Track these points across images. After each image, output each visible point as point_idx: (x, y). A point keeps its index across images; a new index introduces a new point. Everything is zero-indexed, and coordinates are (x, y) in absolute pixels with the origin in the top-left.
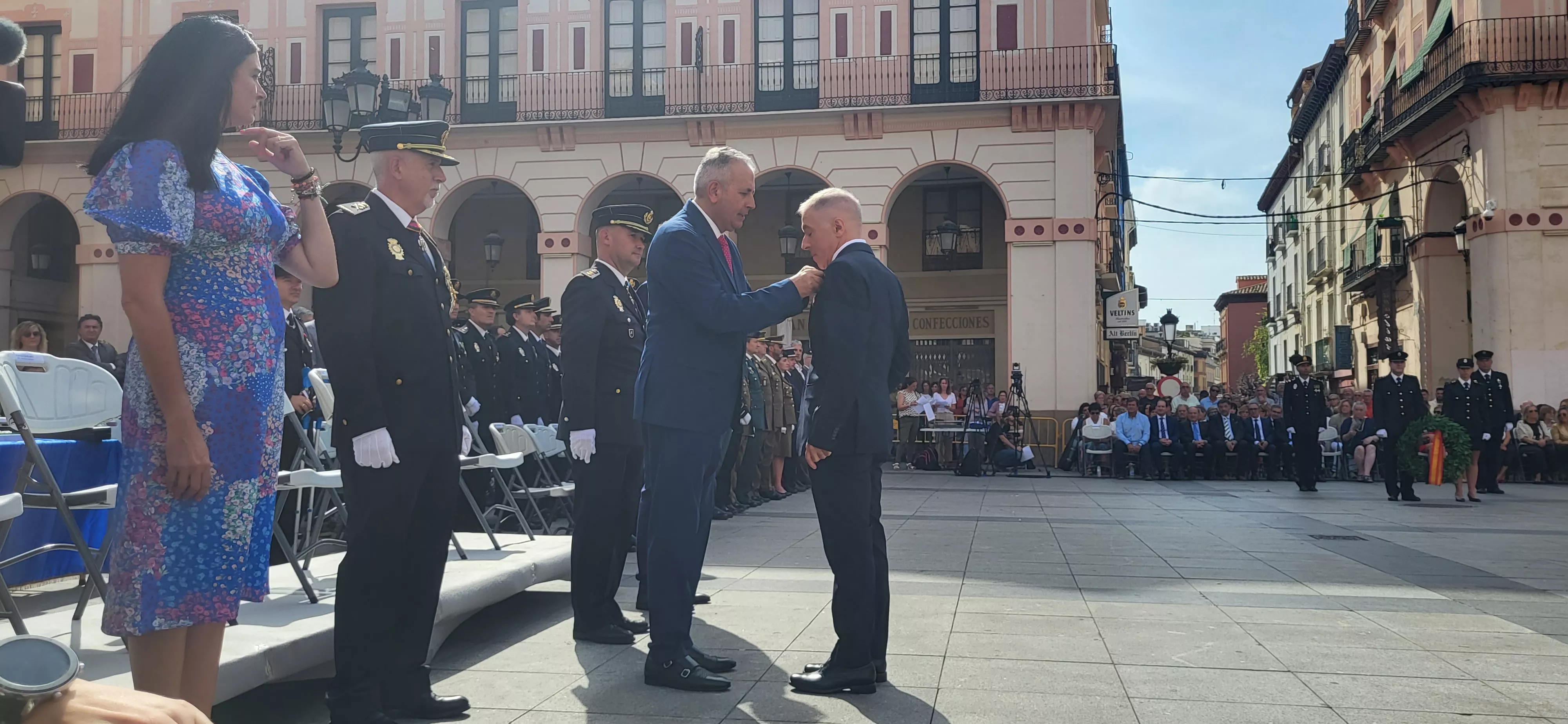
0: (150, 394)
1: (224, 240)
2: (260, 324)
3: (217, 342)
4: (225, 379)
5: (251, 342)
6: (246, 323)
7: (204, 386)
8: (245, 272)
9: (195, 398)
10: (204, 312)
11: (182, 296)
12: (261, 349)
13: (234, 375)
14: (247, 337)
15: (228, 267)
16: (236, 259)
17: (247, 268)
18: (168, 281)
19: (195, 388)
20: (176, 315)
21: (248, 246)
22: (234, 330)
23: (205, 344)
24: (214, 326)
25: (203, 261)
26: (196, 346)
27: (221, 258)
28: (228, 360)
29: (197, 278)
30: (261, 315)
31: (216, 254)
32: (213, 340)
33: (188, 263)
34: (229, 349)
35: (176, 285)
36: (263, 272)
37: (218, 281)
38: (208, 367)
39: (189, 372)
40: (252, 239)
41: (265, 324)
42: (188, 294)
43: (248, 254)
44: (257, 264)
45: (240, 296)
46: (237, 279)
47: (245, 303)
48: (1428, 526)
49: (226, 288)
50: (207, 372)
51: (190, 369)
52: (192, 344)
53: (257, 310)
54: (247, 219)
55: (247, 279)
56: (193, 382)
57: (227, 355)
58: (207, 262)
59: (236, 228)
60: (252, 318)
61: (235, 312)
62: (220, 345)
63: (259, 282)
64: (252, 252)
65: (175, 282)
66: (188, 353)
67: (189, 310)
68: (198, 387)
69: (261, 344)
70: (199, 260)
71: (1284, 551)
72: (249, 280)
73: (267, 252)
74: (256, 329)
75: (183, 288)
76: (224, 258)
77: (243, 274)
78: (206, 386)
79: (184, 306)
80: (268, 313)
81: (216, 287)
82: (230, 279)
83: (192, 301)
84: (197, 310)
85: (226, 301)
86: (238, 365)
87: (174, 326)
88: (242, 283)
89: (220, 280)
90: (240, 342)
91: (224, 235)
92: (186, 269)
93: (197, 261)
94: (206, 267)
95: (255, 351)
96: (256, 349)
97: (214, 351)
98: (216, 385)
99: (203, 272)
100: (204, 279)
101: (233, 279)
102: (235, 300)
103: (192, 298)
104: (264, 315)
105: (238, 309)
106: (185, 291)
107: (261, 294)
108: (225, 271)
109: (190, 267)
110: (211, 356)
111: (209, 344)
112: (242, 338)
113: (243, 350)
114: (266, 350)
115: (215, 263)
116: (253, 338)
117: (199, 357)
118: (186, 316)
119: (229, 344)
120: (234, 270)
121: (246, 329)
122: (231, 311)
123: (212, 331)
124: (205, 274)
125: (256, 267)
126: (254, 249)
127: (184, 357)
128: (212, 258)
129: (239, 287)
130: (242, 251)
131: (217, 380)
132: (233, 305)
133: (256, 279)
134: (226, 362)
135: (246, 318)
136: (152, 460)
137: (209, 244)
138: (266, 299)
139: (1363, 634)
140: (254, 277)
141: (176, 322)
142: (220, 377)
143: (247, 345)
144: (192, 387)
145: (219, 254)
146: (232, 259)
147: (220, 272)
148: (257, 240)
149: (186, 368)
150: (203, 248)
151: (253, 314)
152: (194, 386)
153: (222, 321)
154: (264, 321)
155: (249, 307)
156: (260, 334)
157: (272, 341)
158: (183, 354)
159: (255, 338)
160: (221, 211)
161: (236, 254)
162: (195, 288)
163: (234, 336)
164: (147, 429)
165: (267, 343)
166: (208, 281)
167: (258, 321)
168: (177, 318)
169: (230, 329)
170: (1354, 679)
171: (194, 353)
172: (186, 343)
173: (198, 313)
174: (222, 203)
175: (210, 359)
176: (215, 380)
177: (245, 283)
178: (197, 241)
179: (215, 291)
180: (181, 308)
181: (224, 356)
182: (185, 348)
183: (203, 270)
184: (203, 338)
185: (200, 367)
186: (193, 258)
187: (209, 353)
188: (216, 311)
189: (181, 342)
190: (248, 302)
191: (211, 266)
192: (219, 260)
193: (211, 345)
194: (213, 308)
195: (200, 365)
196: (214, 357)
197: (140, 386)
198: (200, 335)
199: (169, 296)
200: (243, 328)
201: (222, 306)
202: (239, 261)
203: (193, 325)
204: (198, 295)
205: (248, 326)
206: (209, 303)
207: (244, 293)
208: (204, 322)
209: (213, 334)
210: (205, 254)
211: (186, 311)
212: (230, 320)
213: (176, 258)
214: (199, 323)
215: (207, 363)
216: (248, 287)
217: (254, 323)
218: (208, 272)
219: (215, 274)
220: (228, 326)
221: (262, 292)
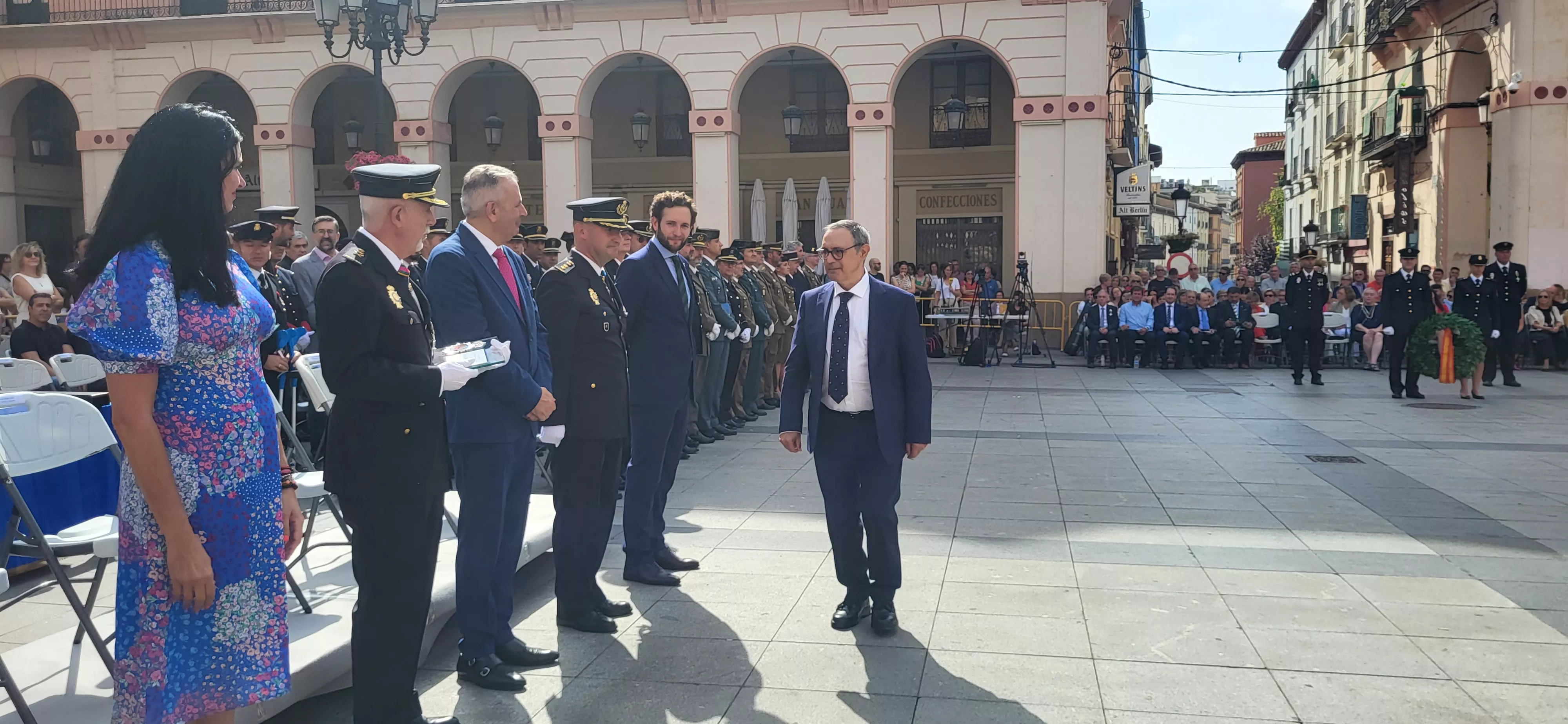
0: (145, 509)
1: (212, 351)
2: (250, 429)
3: (207, 452)
4: (218, 486)
5: (241, 449)
6: (237, 430)
7: (196, 497)
8: (234, 377)
9: (188, 509)
10: (194, 423)
11: (172, 408)
12: (250, 453)
13: (226, 482)
14: (237, 443)
15: (217, 375)
16: (225, 366)
17: (236, 373)
18: (157, 392)
19: (188, 500)
20: (166, 428)
21: (236, 352)
22: (225, 439)
23: (196, 456)
24: (206, 436)
25: (191, 371)
26: (189, 458)
27: (209, 366)
28: (220, 468)
29: (187, 389)
30: (252, 419)
31: (204, 363)
32: (203, 451)
33: (177, 373)
34: (221, 457)
35: (165, 396)
36: (251, 372)
37: (207, 390)
38: (201, 477)
39: (181, 484)
40: (239, 343)
41: (255, 427)
42: (178, 406)
43: (236, 358)
44: (245, 366)
45: (230, 403)
46: (226, 386)
47: (234, 410)
49: (215, 396)
50: (200, 483)
51: (183, 481)
52: (184, 456)
53: (247, 415)
54: (235, 326)
55: (236, 384)
56: (185, 493)
57: (218, 464)
58: (196, 372)
59: (224, 338)
60: (241, 423)
61: (225, 420)
62: (211, 454)
63: (248, 384)
64: (239, 356)
65: (164, 394)
66: (181, 466)
67: (179, 423)
68: (190, 499)
69: (251, 448)
70: (188, 370)
72: (238, 385)
73: (254, 350)
74: (246, 434)
75: (173, 399)
76: (213, 366)
77: (232, 380)
78: (199, 496)
79: (174, 418)
80: (258, 414)
81: (205, 396)
82: (219, 387)
83: (183, 413)
84: (187, 422)
85: (216, 410)
86: (229, 472)
87: (164, 440)
88: (231, 389)
89: (209, 388)
90: (232, 449)
91: (212, 346)
92: (175, 380)
93: (185, 371)
94: (194, 376)
95: (245, 456)
96: (246, 454)
98: (208, 495)
99: (193, 382)
100: (193, 388)
101: (222, 386)
102: (225, 407)
103: (182, 409)
104: (254, 417)
105: (228, 416)
106: (175, 403)
107: (250, 397)
108: (214, 379)
109: (179, 378)
110: (203, 467)
111: (200, 455)
112: (232, 445)
113: (233, 457)
114: (256, 452)
115: (203, 372)
116: (244, 444)
117: (191, 469)
118: (177, 429)
119: (221, 452)
120: (223, 377)
121: (236, 435)
122: (222, 420)
123: (203, 443)
124: (194, 384)
125: (244, 370)
126: (242, 352)
127: (177, 470)
128: (201, 367)
129: (228, 392)
130: (231, 357)
131: (209, 490)
132: (223, 413)
133: (245, 382)
134: (217, 470)
135: (237, 425)
136: (152, 574)
137: (197, 356)
138: (255, 400)
139: (1345, 610)
140: (242, 381)
141: (167, 435)
142: (213, 486)
143: (238, 451)
145: (207, 362)
146: (220, 367)
147: (209, 381)
148: (244, 342)
149: (179, 481)
150: (191, 359)
151: (242, 419)
152: (186, 498)
153: (213, 430)
154: (254, 424)
155: (239, 413)
156: (251, 438)
157: (261, 442)
158: (175, 467)
159: (245, 443)
160: (210, 323)
161: (225, 361)
162: (185, 399)
163: (226, 444)
164: (144, 544)
165: (257, 444)
166: (198, 391)
167: (249, 426)
168: (169, 431)
169: (221, 437)
170: (1329, 679)
171: (186, 464)
172: (178, 455)
173: (189, 424)
174: (210, 314)
175: (202, 469)
176: (208, 490)
177: (234, 388)
179: (205, 401)
180: (171, 420)
181: (216, 464)
182: (177, 460)
183: (192, 380)
184: (195, 450)
185: (193, 478)
186: (182, 368)
187: (201, 464)
188: (207, 421)
189: (173, 456)
190: (239, 408)
191: (200, 376)
192: (207, 369)
193: (203, 455)
194: (204, 419)
195: (192, 476)
196: (206, 467)
197: (132, 499)
198: (191, 446)
199: (159, 408)
200: (234, 435)
201: (213, 415)
202: (228, 368)
203: (184, 438)
204: (188, 406)
205: (238, 432)
206: (199, 413)
207: (234, 399)
208: (194, 433)
209: (205, 444)
210: (193, 363)
211: (177, 424)
212: (221, 428)
213: (164, 369)
214: (190, 434)
215: (199, 474)
216: (237, 393)
217: (245, 428)
218: (197, 382)
219: (204, 383)
220: (219, 435)
221: (251, 395)
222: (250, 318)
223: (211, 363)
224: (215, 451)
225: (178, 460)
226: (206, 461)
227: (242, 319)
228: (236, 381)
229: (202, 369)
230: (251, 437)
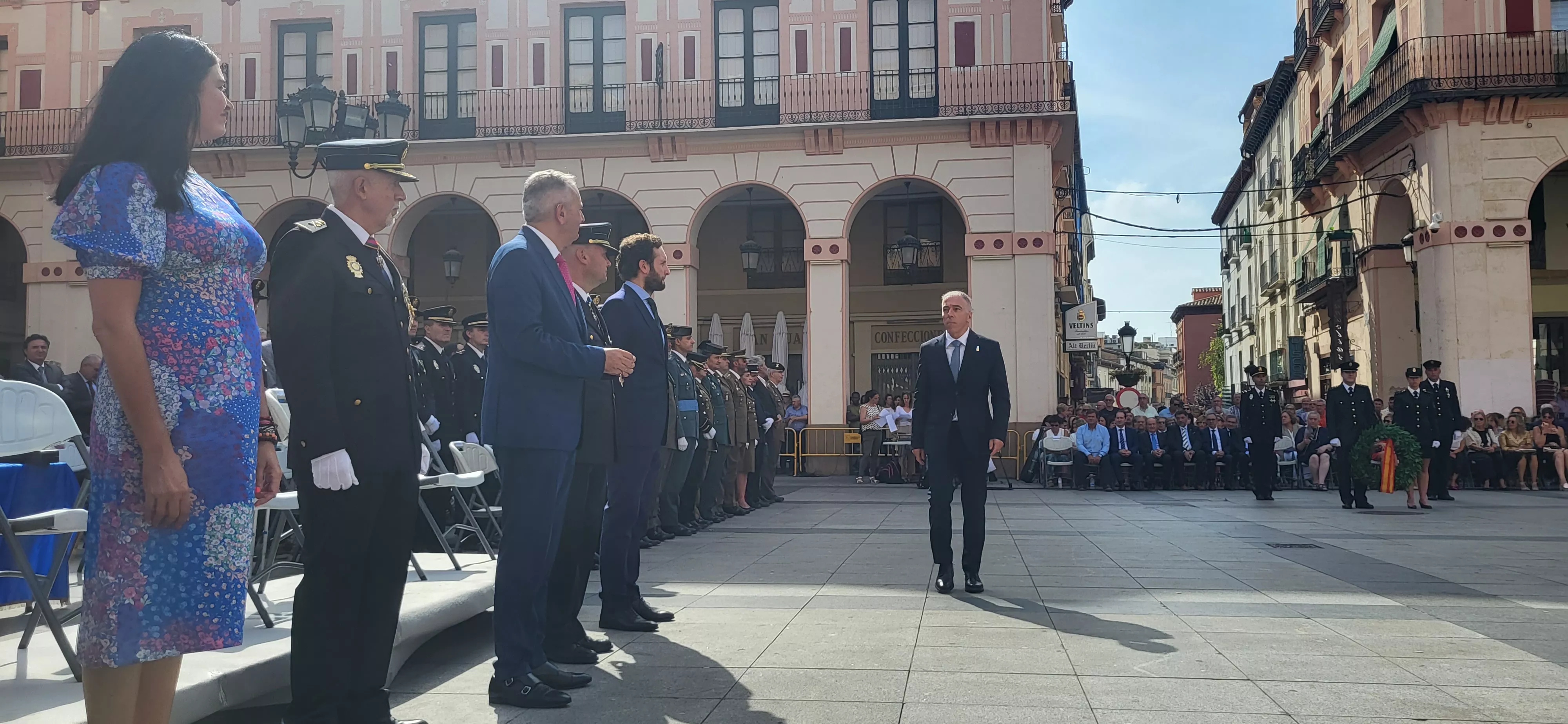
1: (197, 261)
2: (233, 347)
3: (188, 365)
4: (202, 402)
5: (225, 366)
6: (219, 346)
7: (178, 410)
8: (219, 293)
9: (168, 422)
10: (175, 335)
11: (153, 319)
13: (211, 398)
14: (221, 359)
15: (202, 289)
16: (210, 280)
17: (221, 289)
18: (139, 304)
19: (168, 413)
20: (146, 338)
21: (223, 267)
22: (207, 353)
23: (176, 368)
24: (187, 349)
25: (176, 283)
26: (168, 370)
27: (194, 279)
28: (202, 384)
29: (170, 300)
30: (235, 337)
31: (189, 276)
32: (184, 363)
33: (161, 285)
35: (147, 308)
36: (237, 293)
37: (191, 304)
38: (182, 391)
40: (226, 260)
41: (238, 346)
42: (160, 317)
43: (222, 275)
44: (231, 285)
45: (212, 318)
46: (210, 301)
47: (218, 325)
48: (1382, 533)
49: (199, 310)
50: (181, 396)
51: (162, 394)
52: (164, 368)
53: (230, 332)
54: (221, 239)
55: (221, 300)
56: (166, 406)
57: (200, 379)
58: (180, 284)
59: (209, 248)
60: (224, 340)
61: (208, 335)
62: (192, 368)
63: (233, 304)
64: (227, 273)
65: (146, 305)
66: (160, 377)
67: (160, 334)
68: (171, 412)
69: (236, 366)
70: (172, 282)
71: (1242, 560)
72: (223, 302)
73: (242, 274)
74: (230, 352)
75: (155, 311)
76: (198, 279)
77: (217, 296)
78: (181, 410)
79: (155, 329)
80: (241, 335)
81: (188, 309)
82: (203, 301)
83: (164, 324)
84: (168, 333)
85: (199, 324)
86: (213, 388)
87: (145, 350)
88: (216, 304)
89: (193, 301)
90: (215, 366)
91: (198, 256)
92: (158, 292)
93: (168, 283)
94: (178, 289)
96: (229, 372)
97: (185, 375)
98: (190, 408)
99: (177, 294)
100: (176, 301)
101: (206, 301)
102: (208, 322)
103: (163, 321)
105: (211, 331)
106: (156, 314)
107: (234, 316)
108: (199, 293)
109: (163, 290)
110: (184, 380)
111: (180, 368)
112: (215, 361)
113: (217, 373)
114: (243, 372)
115: (188, 285)
116: (226, 361)
117: (171, 381)
118: (157, 340)
119: (203, 367)
120: (208, 291)
121: (219, 351)
122: (204, 334)
123: (184, 355)
124: (178, 296)
125: (231, 288)
126: (229, 270)
127: (156, 381)
128: (185, 280)
129: (212, 308)
130: (216, 272)
132: (206, 328)
133: (230, 301)
134: (200, 385)
135: (220, 340)
136: (125, 488)
137: (182, 266)
138: (239, 321)
139: (1322, 641)
140: (228, 298)
141: (147, 346)
142: (195, 401)
143: (221, 368)
144: (165, 412)
145: (192, 275)
146: (206, 280)
147: (193, 294)
148: (232, 262)
149: (157, 393)
150: (176, 270)
151: (226, 336)
152: (167, 411)
153: (194, 344)
154: (237, 343)
155: (222, 329)
156: (234, 357)
157: (248, 364)
158: (154, 378)
160: (194, 231)
161: (211, 275)
162: (167, 311)
163: (208, 359)
164: (118, 457)
165: (242, 365)
166: (181, 304)
168: (148, 342)
169: (203, 351)
171: (166, 376)
172: (157, 367)
173: (170, 336)
174: (195, 224)
175: (182, 383)
176: (191, 404)
177: (218, 305)
178: (170, 263)
179: (186, 315)
180: (153, 331)
181: (198, 380)
182: (156, 372)
183: (176, 292)
184: (175, 362)
185: (173, 391)
186: (166, 280)
187: (182, 377)
188: (188, 334)
189: (152, 366)
190: (222, 324)
191: (184, 288)
192: (192, 282)
193: (184, 368)
194: (185, 331)
195: (172, 389)
196: (187, 381)
197: (108, 411)
198: (171, 358)
199: (140, 319)
200: (216, 351)
201: (195, 329)
202: (213, 283)
203: (164, 349)
204: (170, 317)
205: (221, 349)
206: (181, 325)
207: (217, 315)
208: (175, 345)
209: (185, 357)
210: (178, 275)
211: (157, 334)
212: (202, 343)
213: (147, 281)
214: (171, 346)
215: (180, 387)
216: (221, 309)
217: (228, 345)
218: (181, 294)
219: (188, 296)
220: (201, 349)
221: (235, 314)
222: (237, 238)
223: (196, 276)
224: (197, 365)
225: (158, 372)
226: (188, 375)
227: (229, 235)
228: (221, 297)
229: (187, 282)
230: (235, 355)
